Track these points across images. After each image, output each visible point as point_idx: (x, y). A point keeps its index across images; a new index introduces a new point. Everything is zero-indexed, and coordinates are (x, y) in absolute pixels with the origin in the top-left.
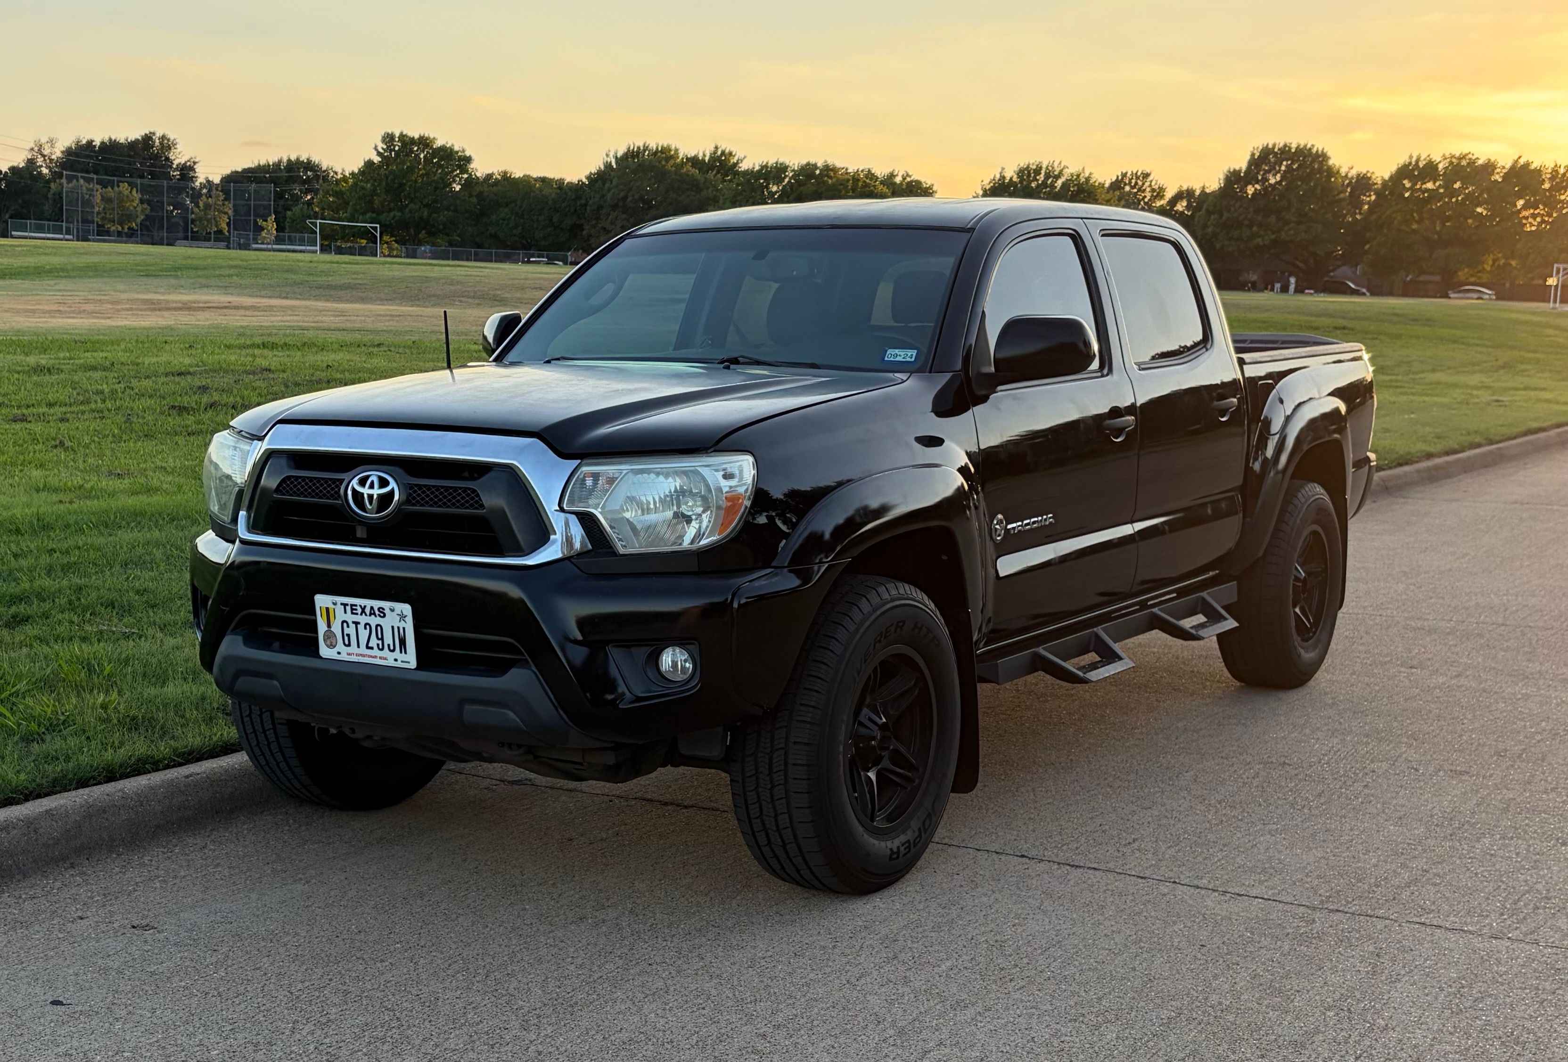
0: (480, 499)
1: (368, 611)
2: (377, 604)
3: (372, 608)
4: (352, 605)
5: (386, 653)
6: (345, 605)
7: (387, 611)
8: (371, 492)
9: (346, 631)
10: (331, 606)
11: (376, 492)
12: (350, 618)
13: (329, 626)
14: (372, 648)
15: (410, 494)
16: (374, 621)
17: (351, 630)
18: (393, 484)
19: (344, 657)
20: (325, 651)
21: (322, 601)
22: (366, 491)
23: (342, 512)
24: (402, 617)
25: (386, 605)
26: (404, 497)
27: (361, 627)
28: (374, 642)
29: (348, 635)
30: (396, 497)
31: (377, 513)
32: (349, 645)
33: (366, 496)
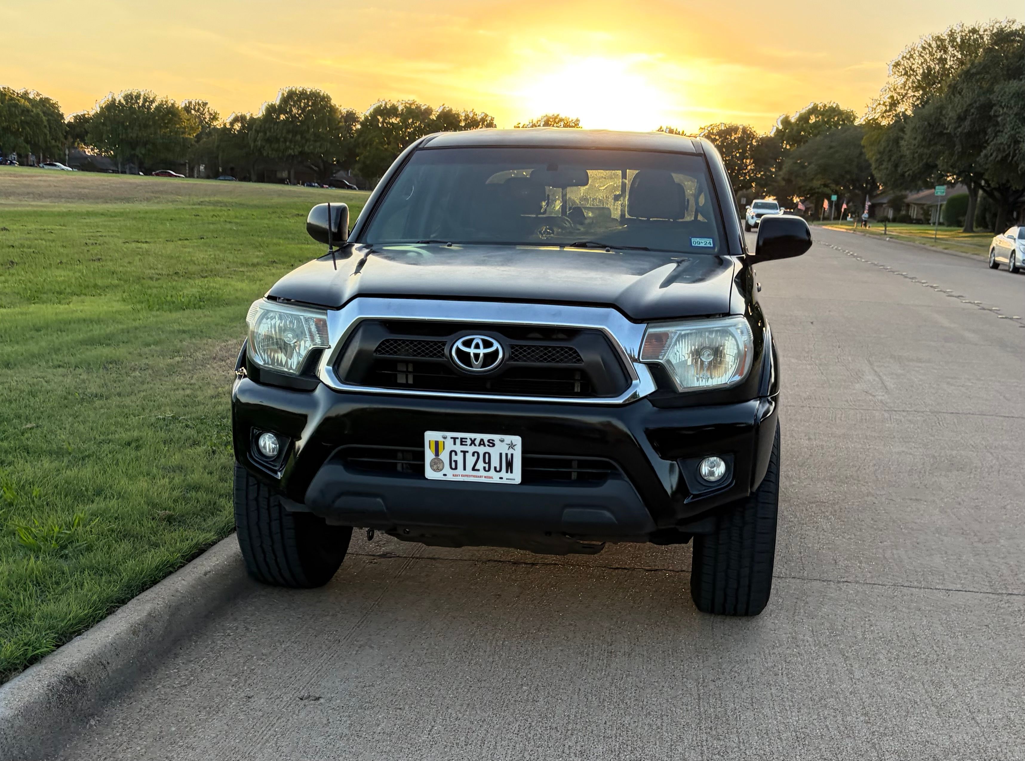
0: (579, 355)
1: (477, 442)
2: (486, 437)
3: (482, 440)
4: (462, 439)
5: (492, 473)
6: (455, 439)
7: (497, 442)
8: (477, 351)
9: (454, 458)
10: (441, 440)
11: (482, 351)
12: (459, 448)
13: (437, 454)
14: (478, 470)
15: (513, 353)
16: (482, 450)
17: (459, 458)
18: (496, 345)
19: (450, 478)
20: (430, 474)
21: (430, 436)
22: (472, 351)
23: (449, 366)
24: (512, 446)
25: (496, 437)
26: (507, 356)
27: (469, 456)
28: (480, 465)
29: (456, 462)
30: (501, 356)
31: (482, 367)
32: (456, 468)
33: (472, 355)
